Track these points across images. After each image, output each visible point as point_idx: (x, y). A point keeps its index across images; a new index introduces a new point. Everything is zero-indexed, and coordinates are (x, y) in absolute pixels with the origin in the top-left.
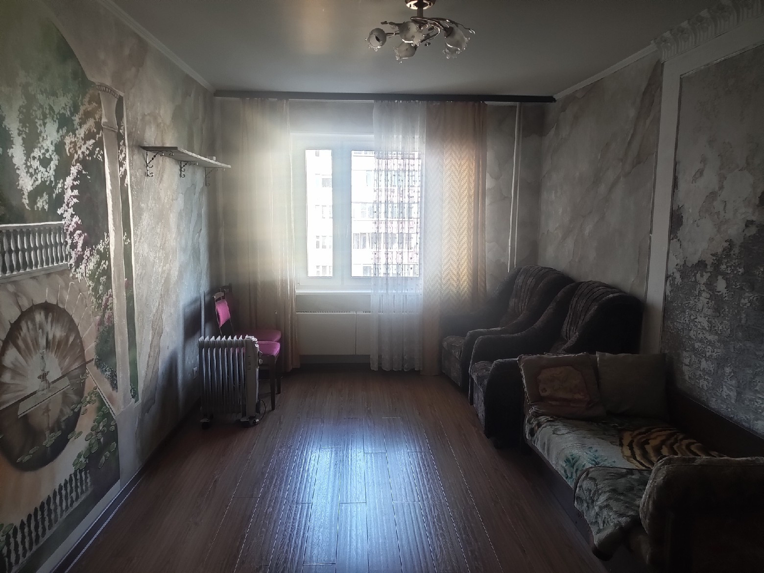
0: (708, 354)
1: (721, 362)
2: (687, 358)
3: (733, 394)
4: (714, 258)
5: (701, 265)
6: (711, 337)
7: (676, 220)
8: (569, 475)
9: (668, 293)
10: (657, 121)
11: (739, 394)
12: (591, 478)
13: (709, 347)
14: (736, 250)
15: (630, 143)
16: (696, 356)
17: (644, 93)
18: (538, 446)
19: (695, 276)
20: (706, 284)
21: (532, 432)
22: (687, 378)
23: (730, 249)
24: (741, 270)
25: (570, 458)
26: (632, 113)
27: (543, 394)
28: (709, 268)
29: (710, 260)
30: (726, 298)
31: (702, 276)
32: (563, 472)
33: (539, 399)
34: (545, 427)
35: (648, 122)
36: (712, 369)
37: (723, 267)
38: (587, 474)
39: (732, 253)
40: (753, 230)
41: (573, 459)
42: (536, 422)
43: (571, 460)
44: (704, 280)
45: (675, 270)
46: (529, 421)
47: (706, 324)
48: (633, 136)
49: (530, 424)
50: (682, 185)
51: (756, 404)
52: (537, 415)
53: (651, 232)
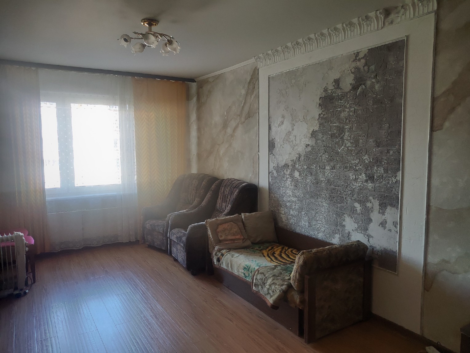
0: (293, 207)
1: (300, 210)
2: (283, 210)
3: (307, 224)
4: (292, 162)
5: (286, 166)
6: (294, 199)
7: (272, 145)
8: (247, 275)
9: (270, 180)
10: (258, 97)
11: (309, 223)
12: (261, 273)
13: (294, 204)
14: (302, 158)
15: (243, 107)
16: (287, 209)
17: (249, 83)
18: (224, 266)
19: (283, 171)
20: (289, 175)
21: (219, 260)
22: (284, 220)
23: (300, 158)
24: (305, 167)
25: (246, 266)
26: (243, 92)
27: (221, 239)
28: (290, 167)
29: (290, 163)
30: (300, 180)
31: (287, 171)
32: (243, 275)
33: (219, 242)
34: (227, 255)
35: (253, 97)
36: (296, 214)
37: (297, 166)
38: (258, 272)
39: (301, 159)
40: (309, 149)
41: (248, 267)
42: (220, 254)
43: (247, 268)
44: (288, 173)
45: (273, 169)
46: (216, 254)
47: (291, 194)
48: (244, 104)
49: (217, 256)
50: (273, 128)
51: (317, 226)
52: (219, 250)
53: (259, 152)
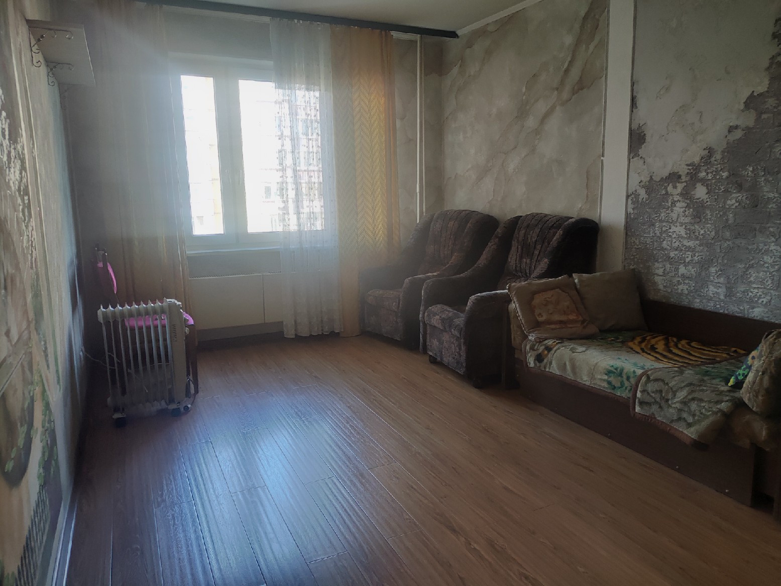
0: (687, 260)
1: (704, 265)
2: (658, 269)
3: (722, 291)
4: (690, 168)
5: (674, 177)
6: (691, 244)
7: (637, 139)
9: (630, 210)
10: (603, 45)
11: (727, 288)
13: (689, 253)
14: (718, 156)
15: (567, 71)
16: (671, 264)
17: (585, 18)
19: (666, 188)
20: (681, 194)
22: (661, 287)
23: (710, 156)
24: (725, 174)
26: (569, 40)
28: (684, 178)
29: (683, 170)
30: (708, 203)
31: (675, 187)
35: (592, 47)
36: (693, 273)
37: (702, 174)
39: (713, 159)
40: (738, 134)
44: (679, 190)
45: (638, 187)
47: (683, 233)
48: (571, 63)
50: (641, 102)
51: (750, 294)
53: (603, 156)
